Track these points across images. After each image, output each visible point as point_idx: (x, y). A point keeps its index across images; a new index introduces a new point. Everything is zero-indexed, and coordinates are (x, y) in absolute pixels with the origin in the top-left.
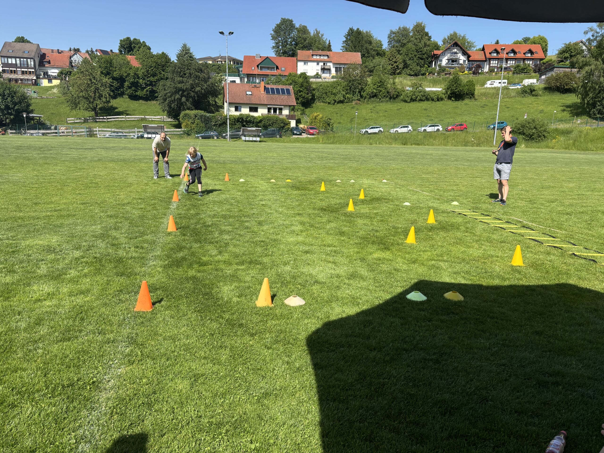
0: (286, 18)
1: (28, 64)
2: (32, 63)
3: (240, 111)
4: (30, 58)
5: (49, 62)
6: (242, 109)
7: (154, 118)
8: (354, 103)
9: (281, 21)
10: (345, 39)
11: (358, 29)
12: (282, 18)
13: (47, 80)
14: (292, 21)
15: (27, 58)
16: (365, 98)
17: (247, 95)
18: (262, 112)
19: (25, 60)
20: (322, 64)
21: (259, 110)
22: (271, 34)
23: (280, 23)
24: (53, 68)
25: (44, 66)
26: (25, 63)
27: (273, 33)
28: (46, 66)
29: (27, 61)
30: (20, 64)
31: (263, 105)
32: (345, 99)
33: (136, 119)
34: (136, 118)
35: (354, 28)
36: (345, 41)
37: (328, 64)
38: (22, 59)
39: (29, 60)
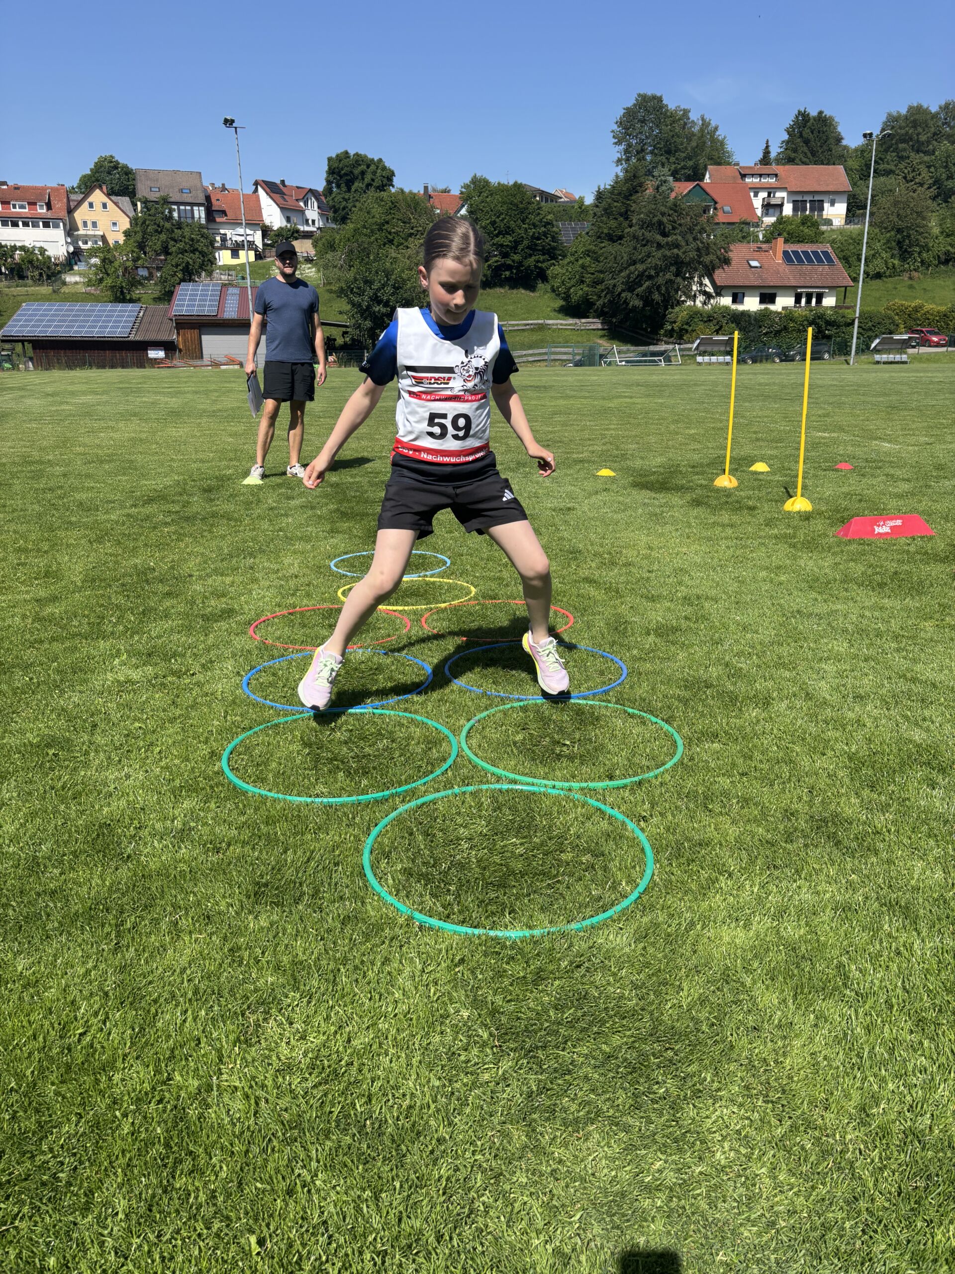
0: (649, 93)
1: (193, 217)
2: (203, 215)
3: (742, 302)
4: (199, 205)
5: (224, 213)
6: (746, 299)
7: (561, 324)
8: (906, 276)
9: (637, 100)
10: (786, 137)
11: (821, 113)
12: (639, 95)
13: (229, 252)
14: (660, 99)
15: (192, 204)
16: (929, 266)
17: (752, 267)
18: (784, 302)
19: (188, 208)
20: (764, 195)
21: (778, 299)
22: (613, 131)
23: (635, 105)
24: (236, 223)
25: (214, 221)
26: (189, 215)
27: (615, 127)
28: (218, 220)
29: (192, 211)
30: (179, 217)
31: (786, 289)
32: (888, 268)
33: (528, 327)
34: (528, 324)
35: (808, 110)
36: (787, 142)
37: (778, 195)
38: (182, 207)
39: (195, 208)
